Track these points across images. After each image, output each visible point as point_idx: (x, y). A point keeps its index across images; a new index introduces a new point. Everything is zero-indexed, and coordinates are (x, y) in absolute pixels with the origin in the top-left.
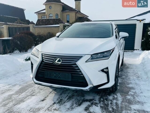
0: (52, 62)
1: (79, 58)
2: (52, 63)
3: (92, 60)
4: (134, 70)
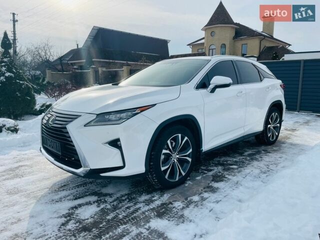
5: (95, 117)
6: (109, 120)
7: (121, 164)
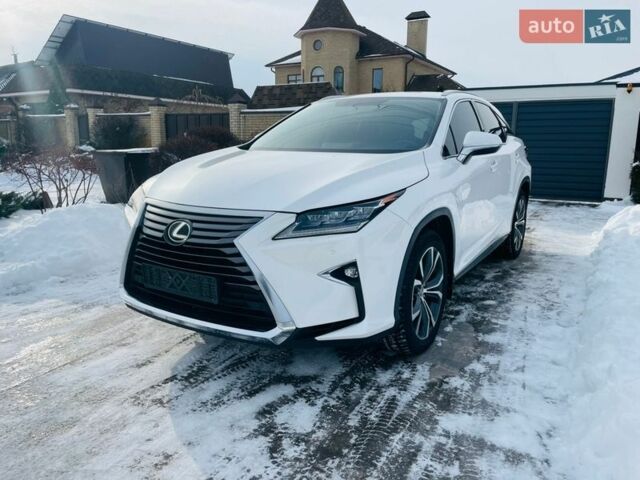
0: (160, 235)
1: (247, 222)
2: (161, 239)
3: (297, 234)
4: (551, 280)
5: (292, 219)
6: (322, 225)
7: (354, 314)
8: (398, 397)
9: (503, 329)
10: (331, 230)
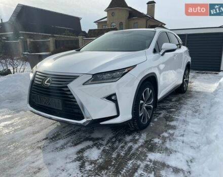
0: (40, 83)
1: (72, 78)
2: (41, 85)
3: (93, 82)
4: (197, 101)
5: (91, 77)
6: (103, 79)
7: (115, 114)
8: (133, 146)
9: (177, 120)
10: (106, 81)
